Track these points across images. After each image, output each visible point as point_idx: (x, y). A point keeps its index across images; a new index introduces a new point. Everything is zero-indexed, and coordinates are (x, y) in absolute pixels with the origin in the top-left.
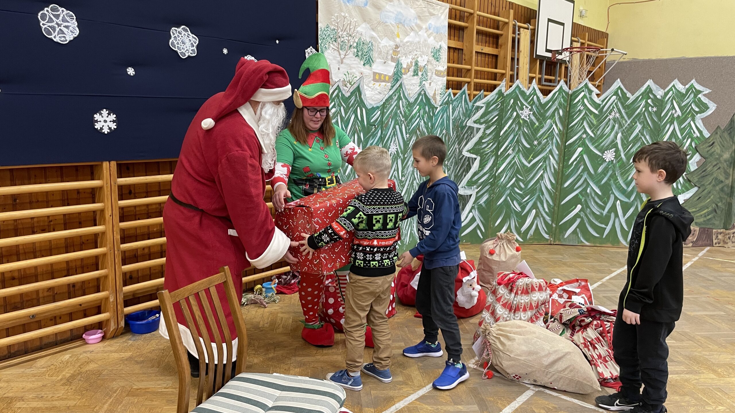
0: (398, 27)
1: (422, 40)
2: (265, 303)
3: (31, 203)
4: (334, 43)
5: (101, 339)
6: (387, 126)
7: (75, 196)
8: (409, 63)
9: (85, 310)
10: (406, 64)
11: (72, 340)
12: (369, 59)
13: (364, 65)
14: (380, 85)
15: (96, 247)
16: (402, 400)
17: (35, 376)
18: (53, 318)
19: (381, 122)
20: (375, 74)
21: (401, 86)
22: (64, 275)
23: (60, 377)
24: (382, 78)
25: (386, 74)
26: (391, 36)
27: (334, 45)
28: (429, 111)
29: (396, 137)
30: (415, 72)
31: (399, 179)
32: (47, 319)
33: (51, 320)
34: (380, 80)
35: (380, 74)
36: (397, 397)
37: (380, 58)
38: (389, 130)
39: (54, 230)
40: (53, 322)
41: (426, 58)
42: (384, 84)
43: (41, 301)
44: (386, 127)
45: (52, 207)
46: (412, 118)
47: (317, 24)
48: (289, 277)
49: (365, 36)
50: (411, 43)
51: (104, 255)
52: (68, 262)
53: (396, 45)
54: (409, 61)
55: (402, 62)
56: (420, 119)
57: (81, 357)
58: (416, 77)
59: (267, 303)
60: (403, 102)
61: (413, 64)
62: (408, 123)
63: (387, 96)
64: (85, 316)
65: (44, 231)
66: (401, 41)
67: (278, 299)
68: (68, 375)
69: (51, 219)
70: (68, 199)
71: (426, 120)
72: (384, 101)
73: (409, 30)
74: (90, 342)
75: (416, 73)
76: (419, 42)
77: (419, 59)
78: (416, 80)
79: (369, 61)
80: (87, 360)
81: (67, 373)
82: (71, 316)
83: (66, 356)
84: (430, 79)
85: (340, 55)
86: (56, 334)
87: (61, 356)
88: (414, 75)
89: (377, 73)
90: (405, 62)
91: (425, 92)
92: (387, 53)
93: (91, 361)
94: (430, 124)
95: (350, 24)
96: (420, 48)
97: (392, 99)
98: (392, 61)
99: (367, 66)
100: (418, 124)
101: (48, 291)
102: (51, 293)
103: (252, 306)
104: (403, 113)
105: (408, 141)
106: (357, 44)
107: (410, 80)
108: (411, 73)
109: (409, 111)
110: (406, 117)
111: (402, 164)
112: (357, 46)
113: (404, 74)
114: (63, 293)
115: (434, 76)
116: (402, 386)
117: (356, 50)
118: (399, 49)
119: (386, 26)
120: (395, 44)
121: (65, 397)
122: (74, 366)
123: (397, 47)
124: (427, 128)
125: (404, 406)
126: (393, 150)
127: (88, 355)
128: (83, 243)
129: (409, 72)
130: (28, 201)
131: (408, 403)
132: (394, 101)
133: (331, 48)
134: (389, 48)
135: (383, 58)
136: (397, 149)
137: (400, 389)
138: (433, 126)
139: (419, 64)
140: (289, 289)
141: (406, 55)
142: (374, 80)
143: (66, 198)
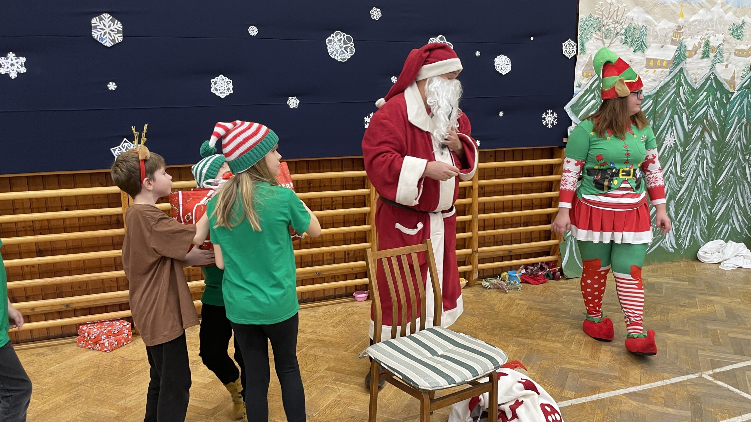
0: (682, 6)
1: (716, 17)
2: (506, 289)
3: (320, 186)
4: (598, 32)
5: (366, 298)
6: (662, 116)
7: (351, 183)
8: (697, 45)
9: (356, 274)
10: (692, 46)
11: (346, 296)
12: (641, 45)
13: (634, 52)
14: (655, 71)
15: (365, 224)
16: (609, 391)
17: (315, 318)
18: (333, 277)
19: (654, 112)
20: (648, 60)
21: (681, 71)
22: (342, 244)
23: (332, 321)
24: (658, 64)
25: (663, 59)
26: (672, 16)
27: (597, 34)
28: (722, 98)
29: (674, 128)
30: (704, 53)
31: (677, 175)
32: (329, 277)
33: (332, 278)
34: (655, 66)
35: (655, 60)
36: (604, 388)
37: (656, 42)
38: (664, 120)
39: (335, 209)
40: (333, 280)
41: (721, 37)
42: (661, 70)
43: (325, 262)
44: (659, 116)
45: (334, 190)
46: (698, 105)
47: (578, 14)
48: (536, 268)
49: (637, 21)
50: (700, 22)
51: (370, 231)
52: (345, 234)
53: (679, 26)
54: (696, 42)
55: (686, 44)
56: (709, 106)
57: (349, 309)
58: (705, 60)
59: (509, 289)
60: (684, 89)
61: (703, 45)
62: (692, 112)
63: (662, 84)
64: (356, 278)
65: (328, 209)
66: (685, 21)
67: (520, 286)
68: (337, 320)
69: (333, 199)
70: (345, 185)
71: (716, 108)
72: (658, 88)
73: (698, 8)
74: (358, 299)
75: (706, 55)
76: (711, 20)
77: (710, 39)
78: (706, 63)
79: (641, 47)
80: (353, 312)
81: (337, 319)
82: (346, 277)
83: (340, 307)
84: (727, 60)
85: (604, 44)
86: (335, 289)
87: (336, 306)
88: (703, 58)
89: (650, 59)
90: (690, 43)
91: (715, 76)
92: (666, 36)
93: (356, 313)
94: (722, 112)
95: (618, 10)
96: (712, 26)
97: (670, 86)
98: (672, 44)
99: (639, 53)
100: (706, 114)
101: (330, 255)
102: (332, 258)
103: (496, 290)
104: (684, 101)
105: (690, 132)
106: (626, 30)
107: (698, 63)
108: (699, 54)
109: (692, 98)
110: (688, 105)
111: (682, 158)
112: (625, 34)
113: (689, 58)
114: (341, 258)
115: (733, 56)
116: (614, 381)
117: (623, 37)
118: (682, 31)
119: (666, 6)
120: (677, 25)
121: (331, 335)
122: (343, 315)
123: (680, 28)
124: (718, 117)
125: (608, 396)
126: (669, 142)
127: (354, 309)
128: (356, 220)
129: (697, 55)
130: (318, 185)
131: (614, 395)
132: (671, 88)
133: (593, 38)
134: (668, 30)
135: (660, 42)
136: (675, 141)
137: (611, 382)
138: (727, 114)
139: (711, 44)
140: (535, 280)
141: (692, 36)
142: (648, 67)
143: (344, 184)
